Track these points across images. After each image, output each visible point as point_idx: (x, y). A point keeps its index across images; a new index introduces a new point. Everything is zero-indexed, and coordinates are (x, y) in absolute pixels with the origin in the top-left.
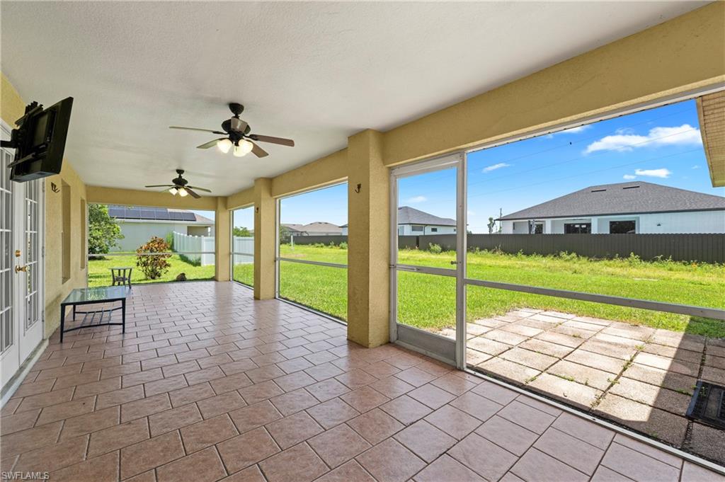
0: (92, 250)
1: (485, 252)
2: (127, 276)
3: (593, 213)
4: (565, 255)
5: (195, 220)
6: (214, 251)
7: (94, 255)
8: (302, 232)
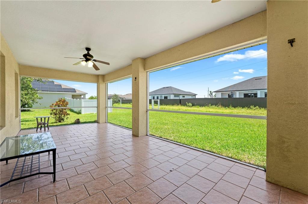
0: (23, 106)
1: (214, 106)
2: (46, 122)
3: (258, 89)
4: (253, 107)
5: (76, 92)
6: (97, 106)
7: (24, 109)
8: (123, 98)
